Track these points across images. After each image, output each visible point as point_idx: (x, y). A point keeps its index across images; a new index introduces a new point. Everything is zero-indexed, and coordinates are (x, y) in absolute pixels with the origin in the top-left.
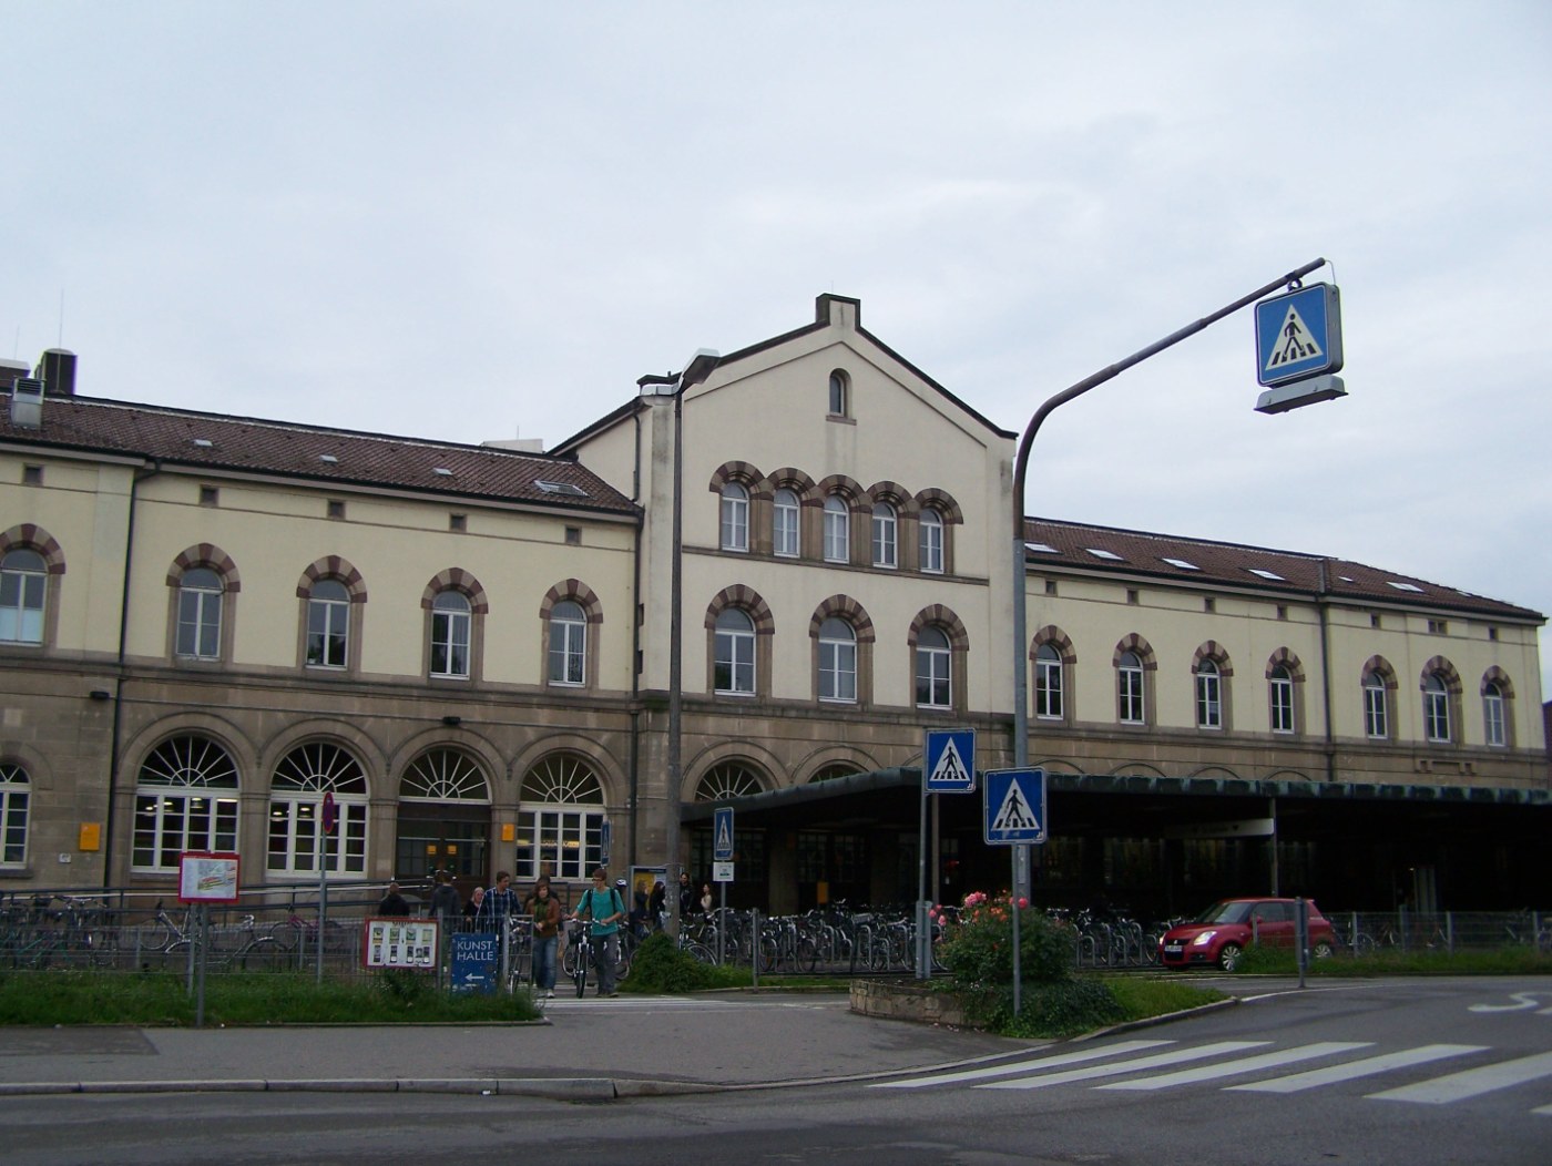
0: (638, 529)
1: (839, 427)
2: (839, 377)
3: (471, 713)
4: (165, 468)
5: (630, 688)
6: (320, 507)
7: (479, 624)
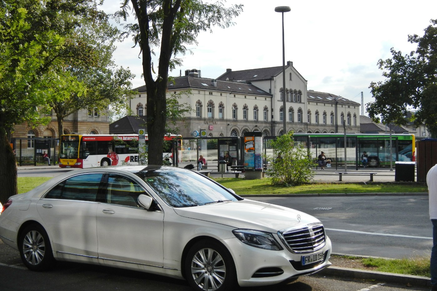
0: (272, 98)
1: (291, 81)
2: (290, 74)
3: (258, 125)
4: (232, 93)
5: (271, 120)
6: (244, 97)
7: (258, 112)
